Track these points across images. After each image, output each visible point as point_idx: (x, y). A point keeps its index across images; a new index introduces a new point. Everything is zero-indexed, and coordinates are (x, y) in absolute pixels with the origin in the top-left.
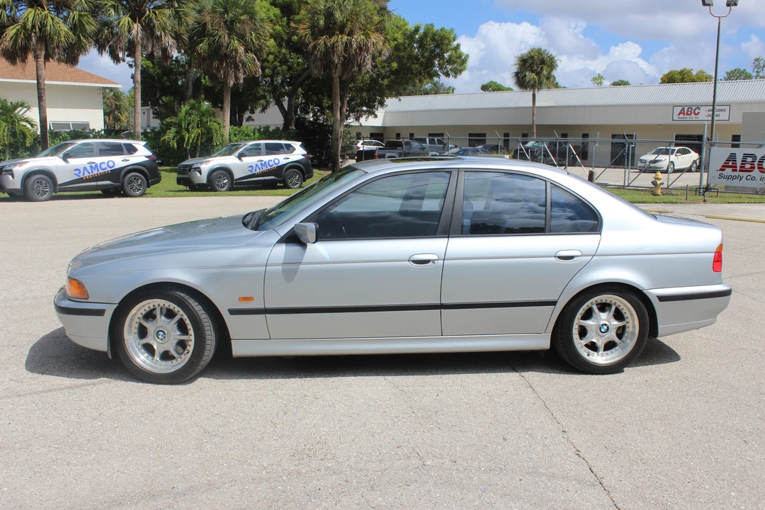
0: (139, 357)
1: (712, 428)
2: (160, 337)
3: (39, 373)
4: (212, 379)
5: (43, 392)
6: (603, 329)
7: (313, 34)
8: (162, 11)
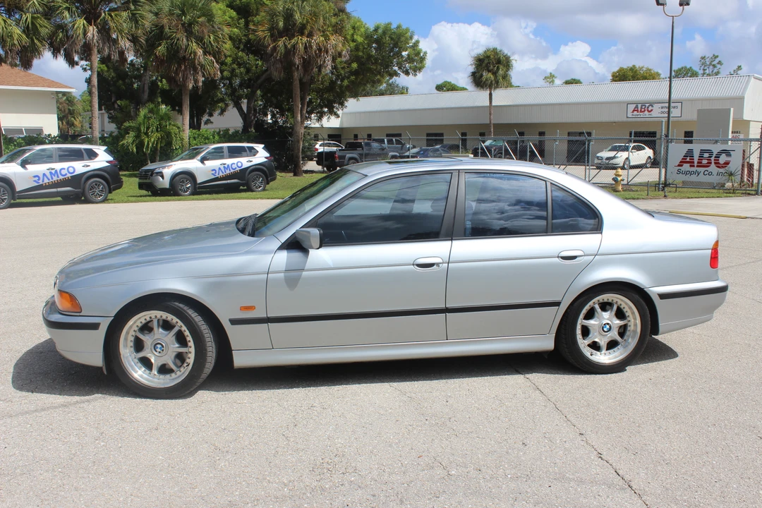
0: (136, 372)
1: (725, 425)
2: (158, 350)
3: (28, 391)
4: (212, 392)
5: (35, 411)
6: (605, 329)
7: (272, 36)
8: (116, 13)
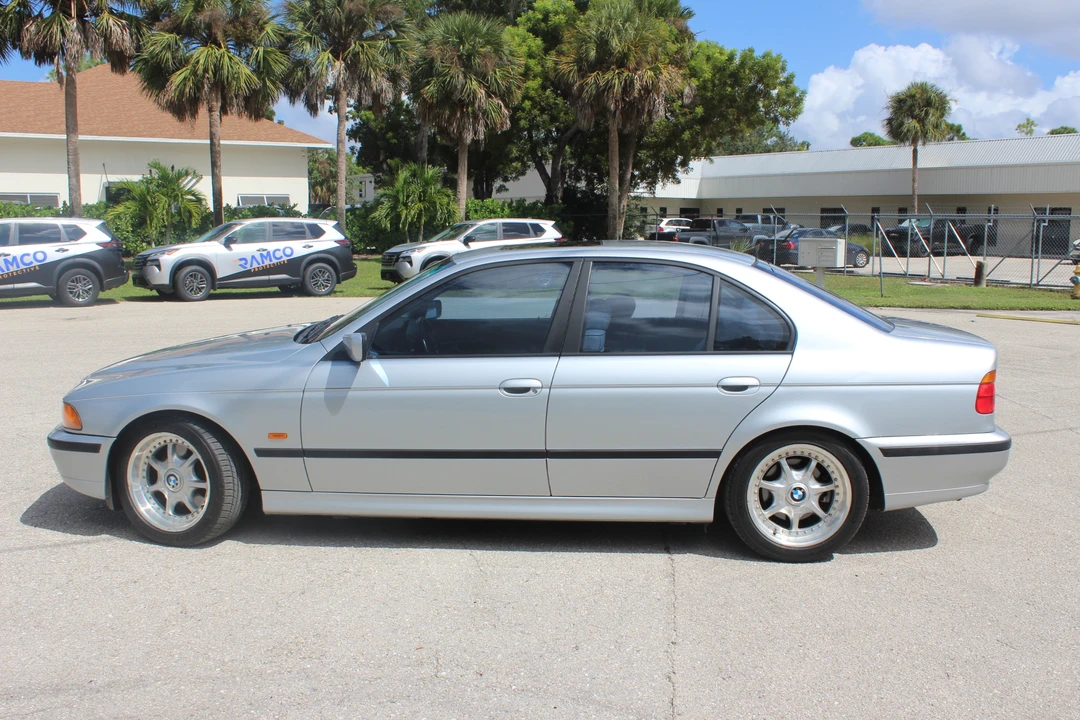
2: (172, 483)
4: (240, 543)
5: (20, 549)
7: (579, 70)
8: (371, 43)
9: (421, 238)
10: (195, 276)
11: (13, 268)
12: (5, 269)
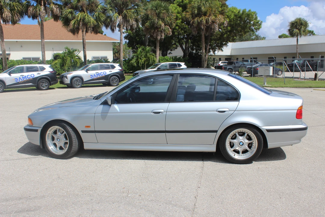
2: (58, 141)
3: (20, 153)
4: (78, 158)
6: (241, 144)
7: (192, 17)
8: (130, 10)
9: (145, 68)
10: (77, 81)
11: (25, 79)
12: (23, 79)
